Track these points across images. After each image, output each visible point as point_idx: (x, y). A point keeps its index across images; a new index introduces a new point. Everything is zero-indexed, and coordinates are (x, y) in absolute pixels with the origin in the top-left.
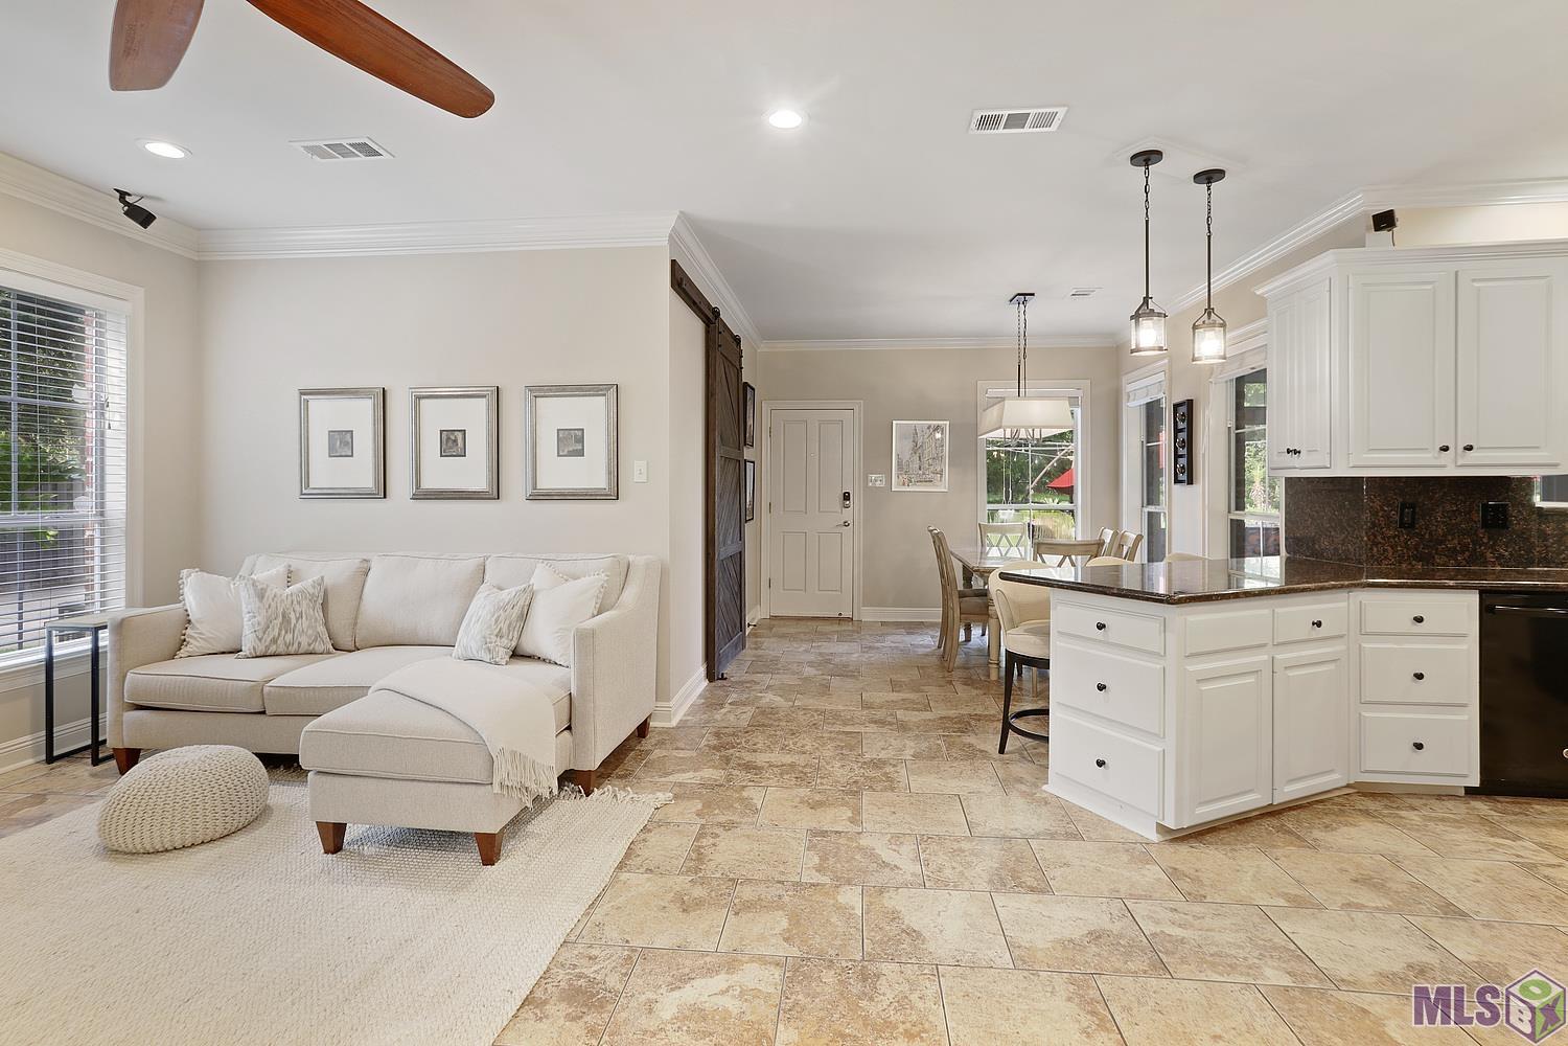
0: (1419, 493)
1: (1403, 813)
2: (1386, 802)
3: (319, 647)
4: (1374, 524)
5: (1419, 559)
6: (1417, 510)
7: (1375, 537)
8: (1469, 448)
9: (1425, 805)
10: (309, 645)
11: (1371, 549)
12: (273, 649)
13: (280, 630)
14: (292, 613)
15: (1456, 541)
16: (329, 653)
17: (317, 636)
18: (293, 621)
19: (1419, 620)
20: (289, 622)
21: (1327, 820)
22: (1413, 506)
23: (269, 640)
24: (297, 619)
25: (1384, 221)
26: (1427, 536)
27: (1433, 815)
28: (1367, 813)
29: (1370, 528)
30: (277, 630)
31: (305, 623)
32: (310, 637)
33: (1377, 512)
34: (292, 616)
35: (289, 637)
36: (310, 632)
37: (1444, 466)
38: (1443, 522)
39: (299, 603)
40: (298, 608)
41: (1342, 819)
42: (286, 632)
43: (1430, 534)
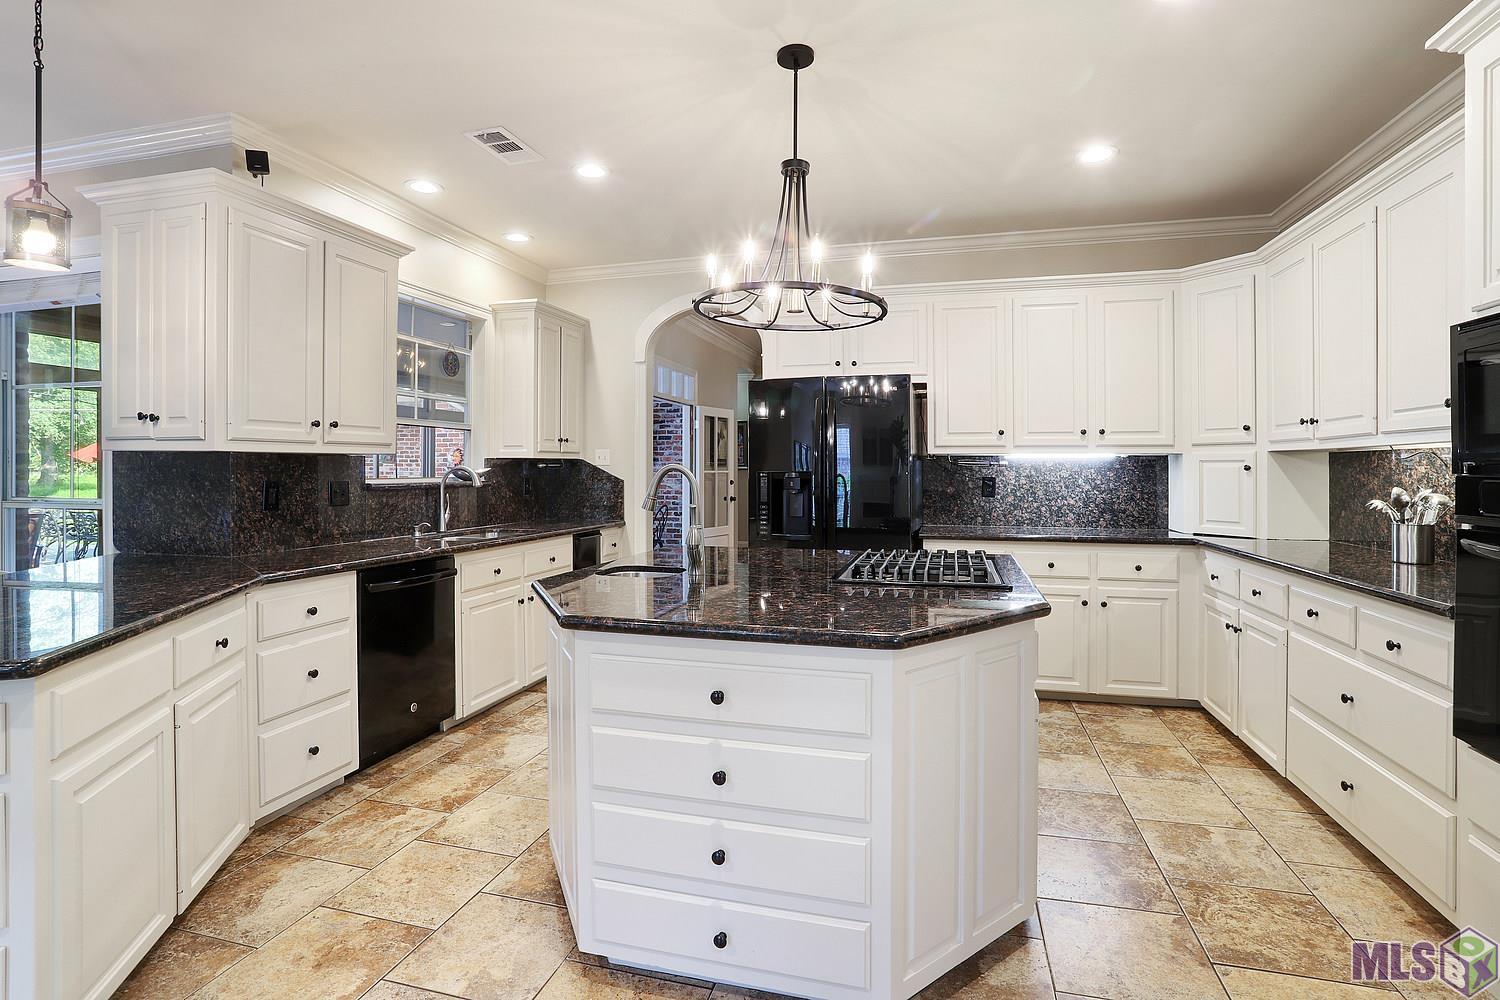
0: (282, 472)
1: (309, 835)
2: (287, 829)
4: (240, 508)
5: (281, 542)
6: (280, 489)
7: (242, 522)
8: (335, 425)
9: (321, 812)
11: (238, 536)
15: (311, 521)
19: (313, 612)
21: (242, 894)
22: (276, 485)
25: (257, 162)
26: (288, 517)
27: (334, 820)
28: (277, 856)
29: (237, 512)
33: (244, 493)
37: (314, 443)
38: (301, 501)
41: (257, 881)
43: (291, 515)
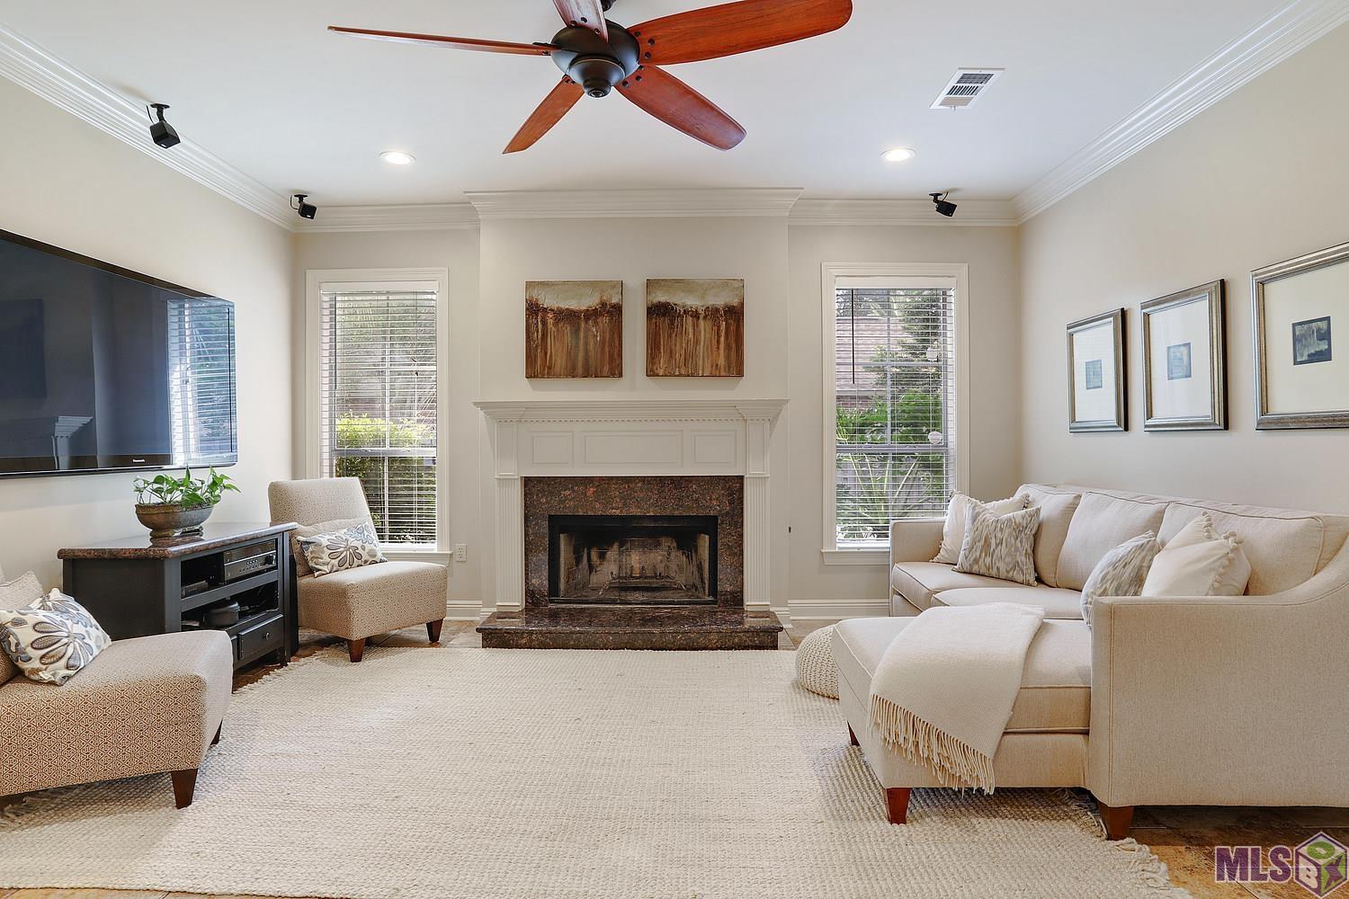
3: (1020, 577)
10: (1008, 572)
12: (975, 568)
13: (981, 552)
14: (993, 539)
16: (1029, 585)
17: (1016, 565)
18: (993, 546)
20: (989, 546)
23: (972, 559)
24: (997, 545)
30: (978, 553)
31: (1004, 549)
32: (1007, 564)
34: (993, 541)
35: (988, 560)
36: (1008, 560)
39: (1001, 530)
40: (999, 535)
42: (986, 555)
